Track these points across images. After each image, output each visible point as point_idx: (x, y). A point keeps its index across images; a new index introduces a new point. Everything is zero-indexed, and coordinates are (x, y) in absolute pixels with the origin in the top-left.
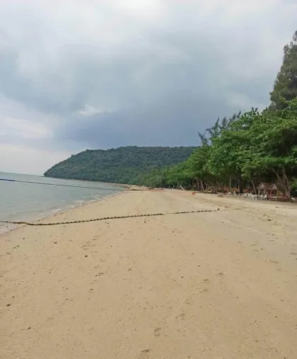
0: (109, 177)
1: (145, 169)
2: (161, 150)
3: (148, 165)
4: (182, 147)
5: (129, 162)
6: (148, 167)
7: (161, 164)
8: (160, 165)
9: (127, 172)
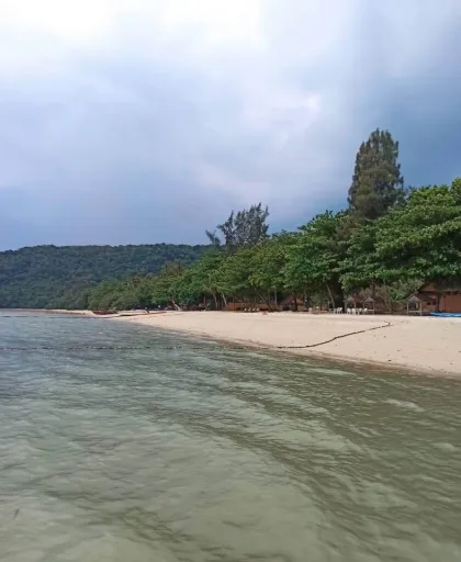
0: (9, 298)
1: (74, 282)
2: (96, 250)
3: (79, 275)
4: (130, 246)
5: (43, 272)
6: (79, 279)
7: (99, 272)
8: (97, 275)
9: (42, 288)
